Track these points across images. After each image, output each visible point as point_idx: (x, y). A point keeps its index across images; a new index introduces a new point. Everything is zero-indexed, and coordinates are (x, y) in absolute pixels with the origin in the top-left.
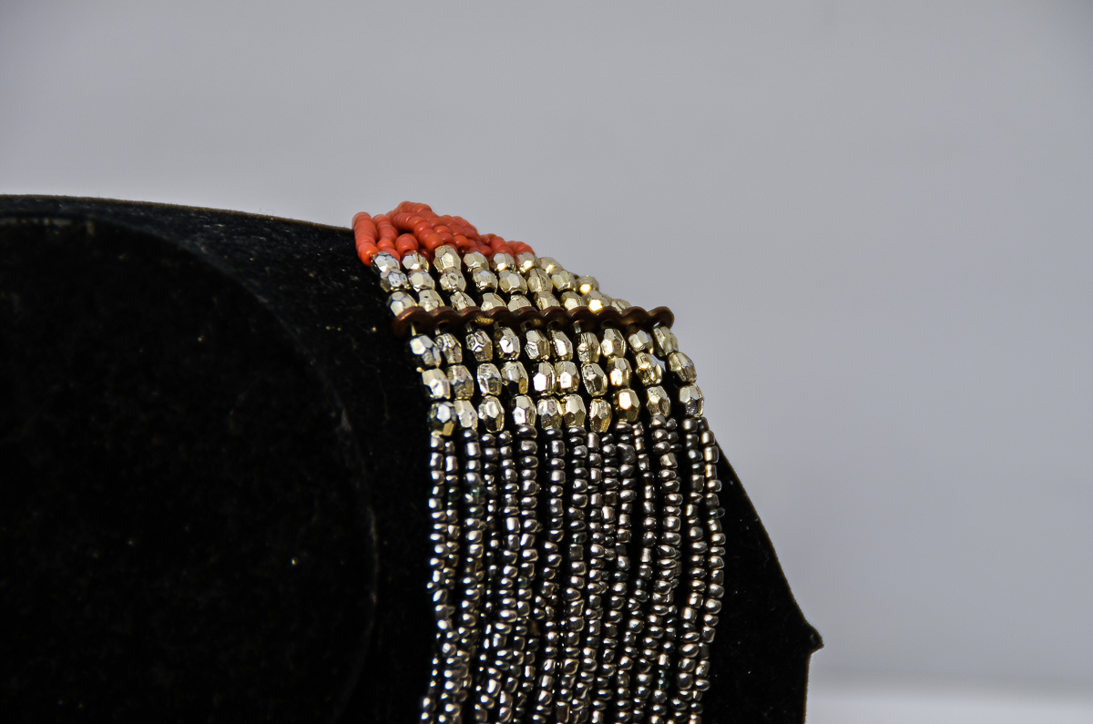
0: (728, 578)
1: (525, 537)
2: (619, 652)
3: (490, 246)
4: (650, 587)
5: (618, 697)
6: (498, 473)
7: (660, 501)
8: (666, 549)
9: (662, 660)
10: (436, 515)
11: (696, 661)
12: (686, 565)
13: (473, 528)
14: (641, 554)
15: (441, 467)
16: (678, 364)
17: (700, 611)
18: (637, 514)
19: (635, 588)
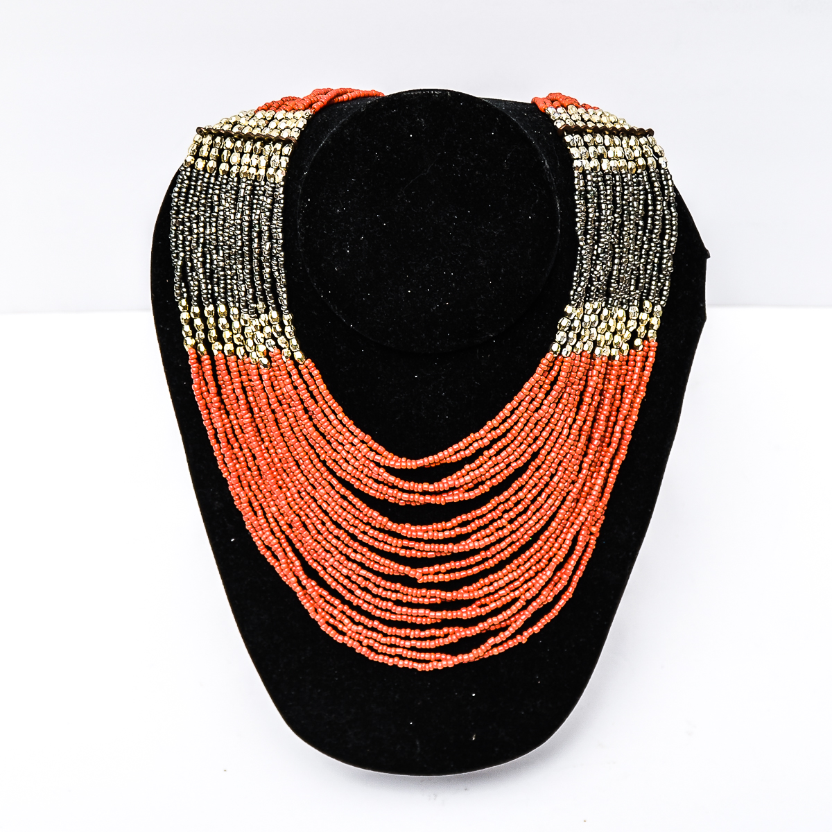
0: (679, 230)
1: (609, 212)
2: (641, 257)
3: (585, 106)
4: (651, 232)
5: (640, 274)
6: (598, 187)
7: (654, 200)
8: (657, 217)
9: (656, 260)
10: (577, 202)
11: (668, 261)
12: (664, 225)
13: (591, 207)
14: (648, 220)
15: (579, 184)
16: (657, 149)
17: (670, 242)
18: (646, 205)
19: (646, 233)
